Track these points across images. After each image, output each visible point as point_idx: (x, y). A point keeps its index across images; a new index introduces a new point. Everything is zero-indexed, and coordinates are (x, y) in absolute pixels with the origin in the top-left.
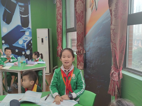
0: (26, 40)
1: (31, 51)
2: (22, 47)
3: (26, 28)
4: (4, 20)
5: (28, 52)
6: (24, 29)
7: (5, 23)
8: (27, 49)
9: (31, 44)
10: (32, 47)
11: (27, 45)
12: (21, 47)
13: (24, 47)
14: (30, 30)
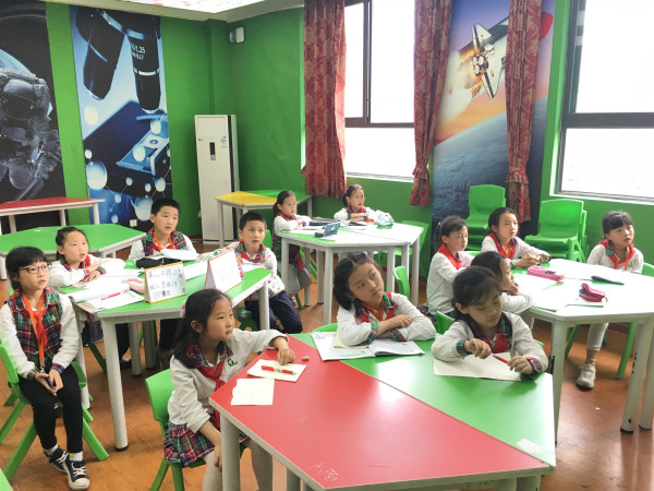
0: (154, 147)
1: (168, 180)
2: (144, 169)
3: (153, 111)
4: (87, 84)
5: (161, 186)
6: (146, 114)
7: (91, 94)
8: (158, 177)
9: (168, 159)
10: (170, 168)
11: (158, 162)
12: (140, 168)
13: (150, 170)
14: (162, 117)
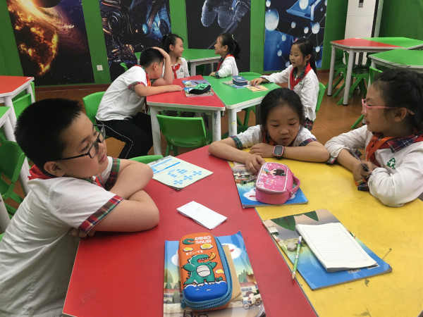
1: (322, 25)
2: (306, 15)
5: (316, 29)
8: (314, 22)
9: (325, 7)
10: (325, 15)
11: (316, 10)
12: (302, 15)
13: (309, 16)
